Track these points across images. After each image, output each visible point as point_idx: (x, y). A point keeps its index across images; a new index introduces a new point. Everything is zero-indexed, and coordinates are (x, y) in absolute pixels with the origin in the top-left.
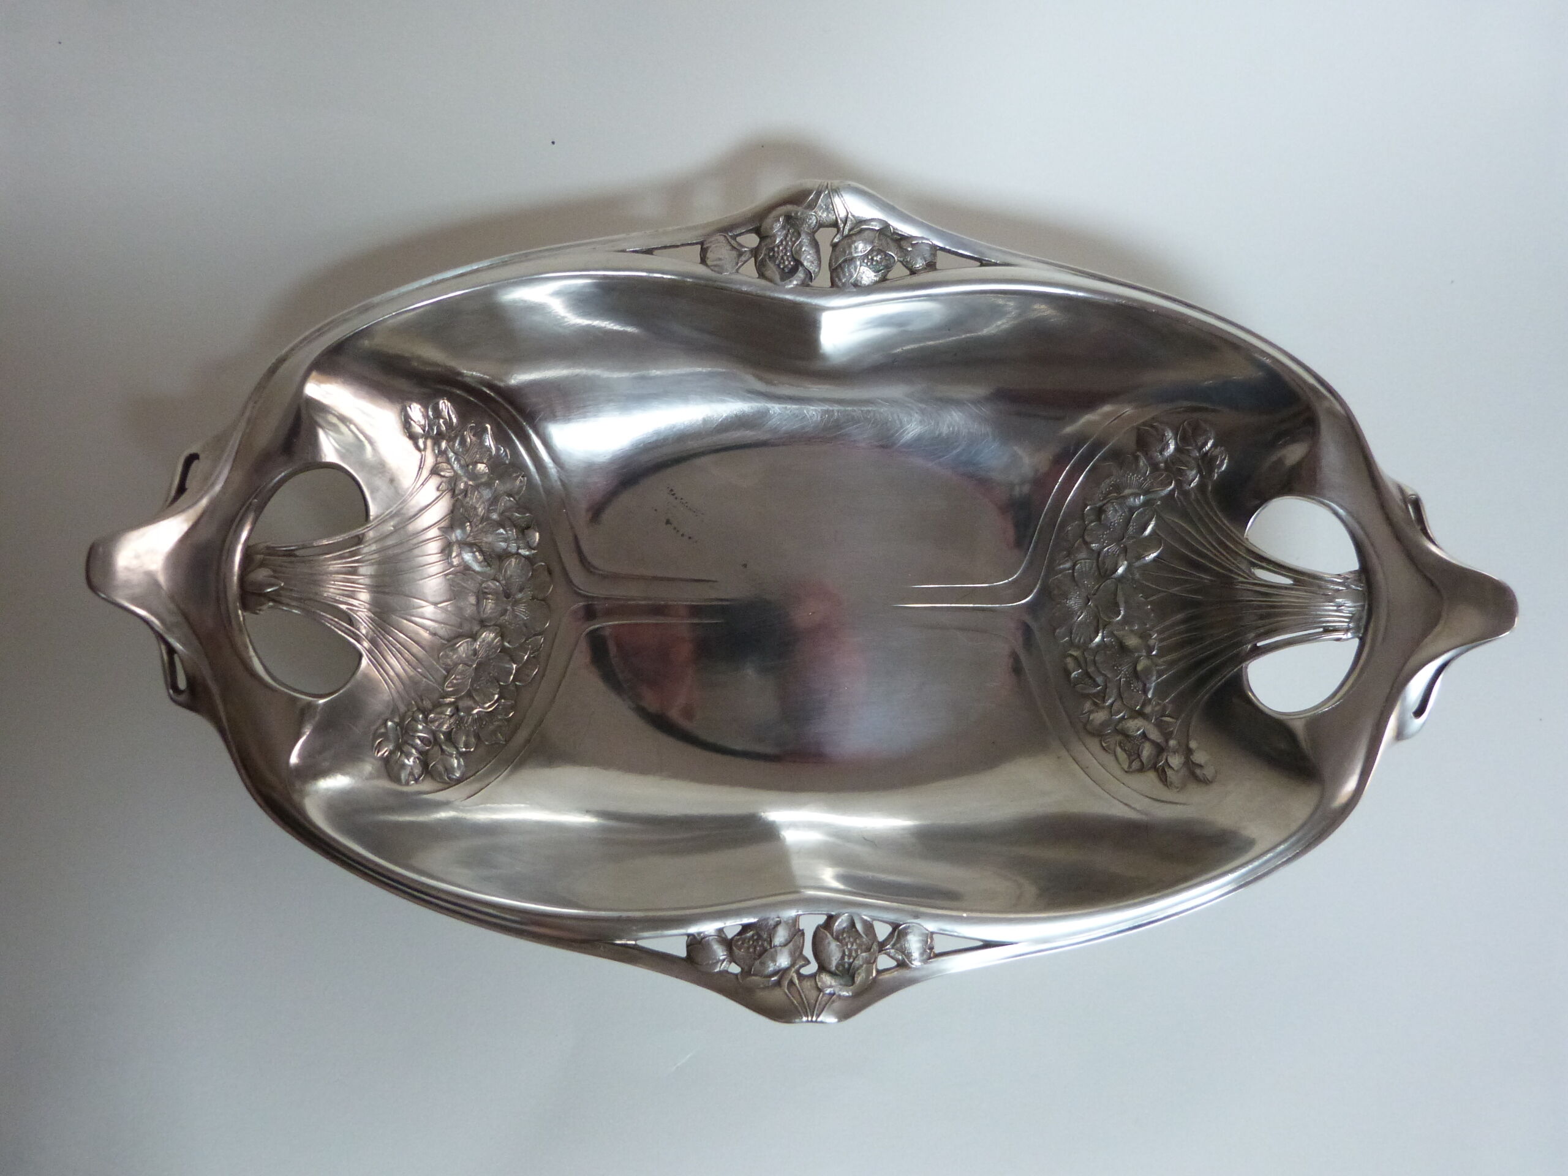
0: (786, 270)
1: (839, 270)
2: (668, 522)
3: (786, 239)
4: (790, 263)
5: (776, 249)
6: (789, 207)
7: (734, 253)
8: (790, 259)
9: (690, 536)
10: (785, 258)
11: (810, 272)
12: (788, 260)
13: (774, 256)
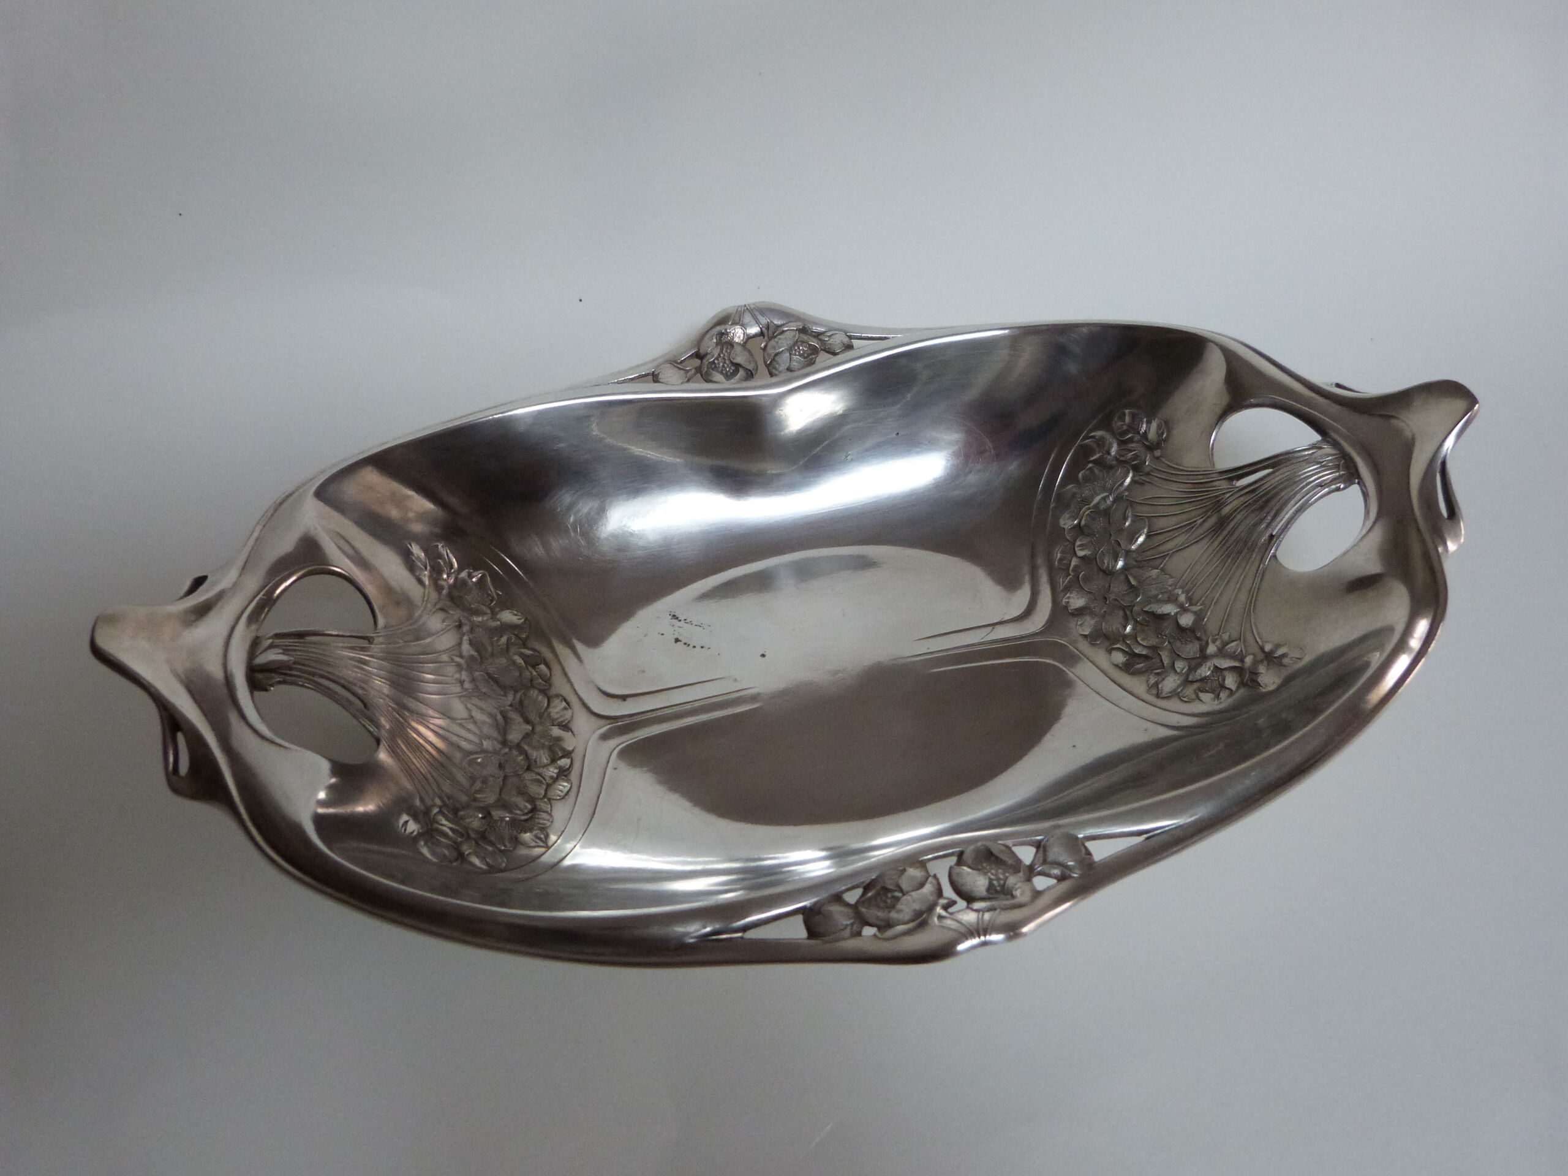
0: (729, 374)
1: (774, 363)
2: (677, 640)
3: (722, 352)
4: (730, 368)
5: (716, 362)
6: (718, 328)
7: (682, 372)
8: (730, 365)
9: (703, 645)
10: (726, 366)
11: (750, 370)
12: (728, 366)
13: (716, 367)
